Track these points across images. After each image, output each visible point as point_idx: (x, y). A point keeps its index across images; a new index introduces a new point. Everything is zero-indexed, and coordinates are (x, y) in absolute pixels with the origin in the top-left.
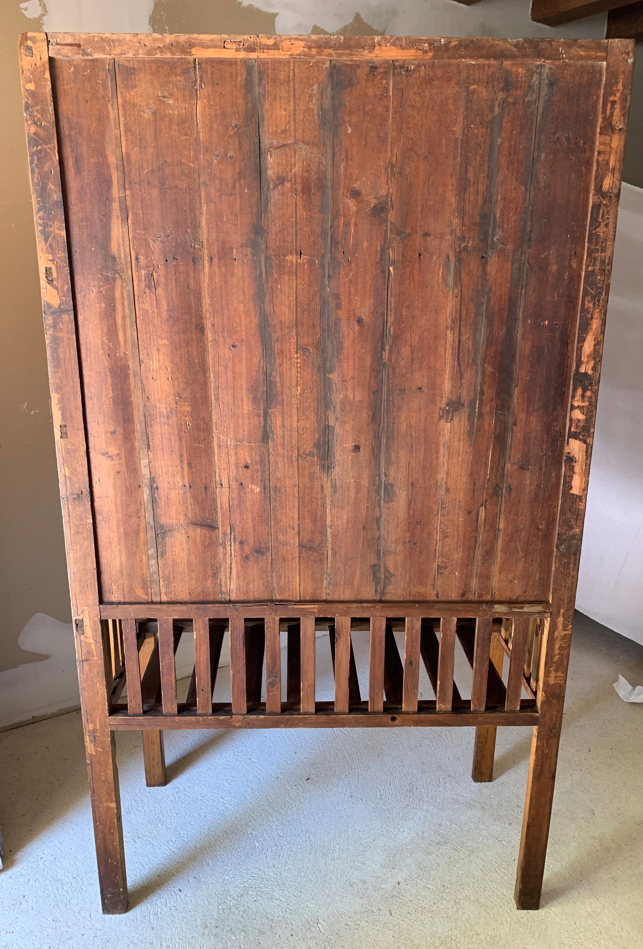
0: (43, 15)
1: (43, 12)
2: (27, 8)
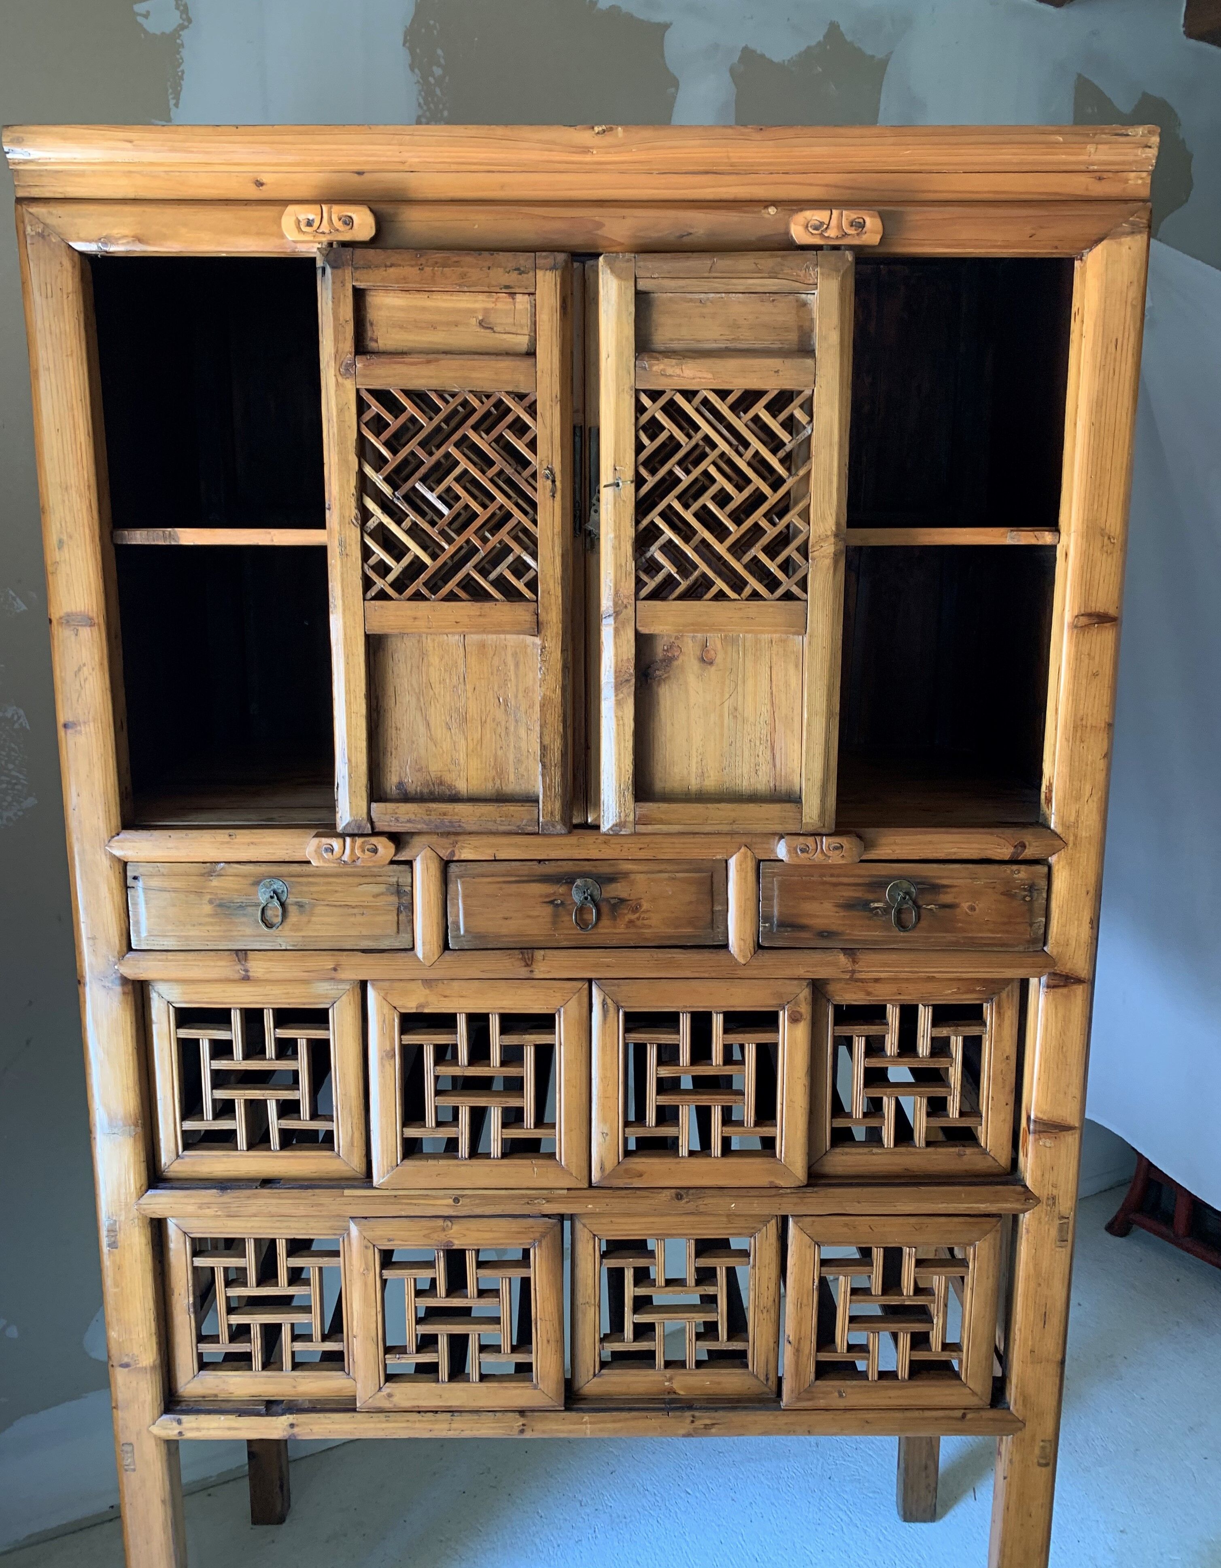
0: (182, 27)
1: (181, 22)
2: (148, 12)
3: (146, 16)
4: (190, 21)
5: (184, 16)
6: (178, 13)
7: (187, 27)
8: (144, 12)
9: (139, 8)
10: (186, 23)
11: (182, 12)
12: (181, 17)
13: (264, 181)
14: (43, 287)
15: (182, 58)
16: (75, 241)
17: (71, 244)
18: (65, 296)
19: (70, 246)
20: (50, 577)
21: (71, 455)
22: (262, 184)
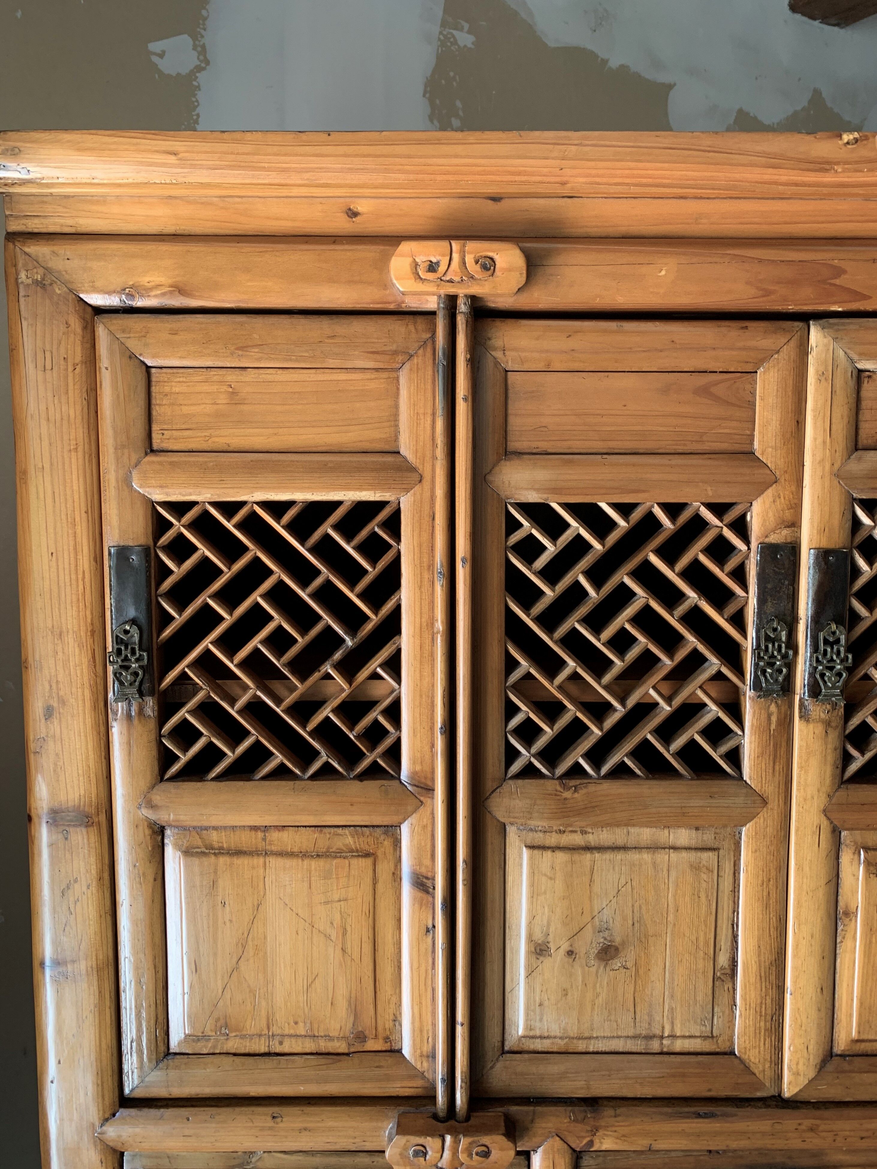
0: (199, 69)
1: (199, 63)
2: (164, 52)
3: (162, 55)
4: (208, 63)
5: (202, 58)
6: (195, 54)
7: (204, 69)
8: (158, 51)
9: (155, 47)
10: (203, 65)
11: (199, 53)
12: (198, 59)
13: (360, 209)
14: (40, 355)
15: (197, 101)
16: (87, 292)
17: (82, 296)
18: (70, 369)
19: (80, 298)
20: (32, 757)
21: (68, 588)
22: (355, 214)
